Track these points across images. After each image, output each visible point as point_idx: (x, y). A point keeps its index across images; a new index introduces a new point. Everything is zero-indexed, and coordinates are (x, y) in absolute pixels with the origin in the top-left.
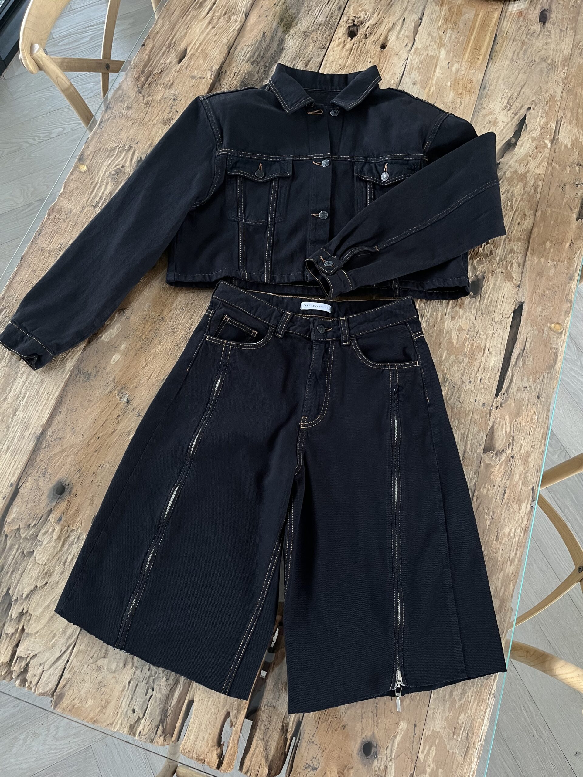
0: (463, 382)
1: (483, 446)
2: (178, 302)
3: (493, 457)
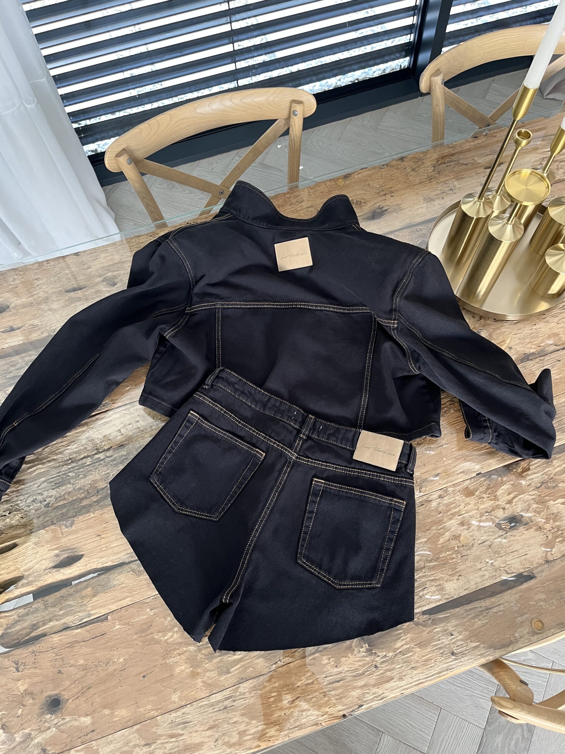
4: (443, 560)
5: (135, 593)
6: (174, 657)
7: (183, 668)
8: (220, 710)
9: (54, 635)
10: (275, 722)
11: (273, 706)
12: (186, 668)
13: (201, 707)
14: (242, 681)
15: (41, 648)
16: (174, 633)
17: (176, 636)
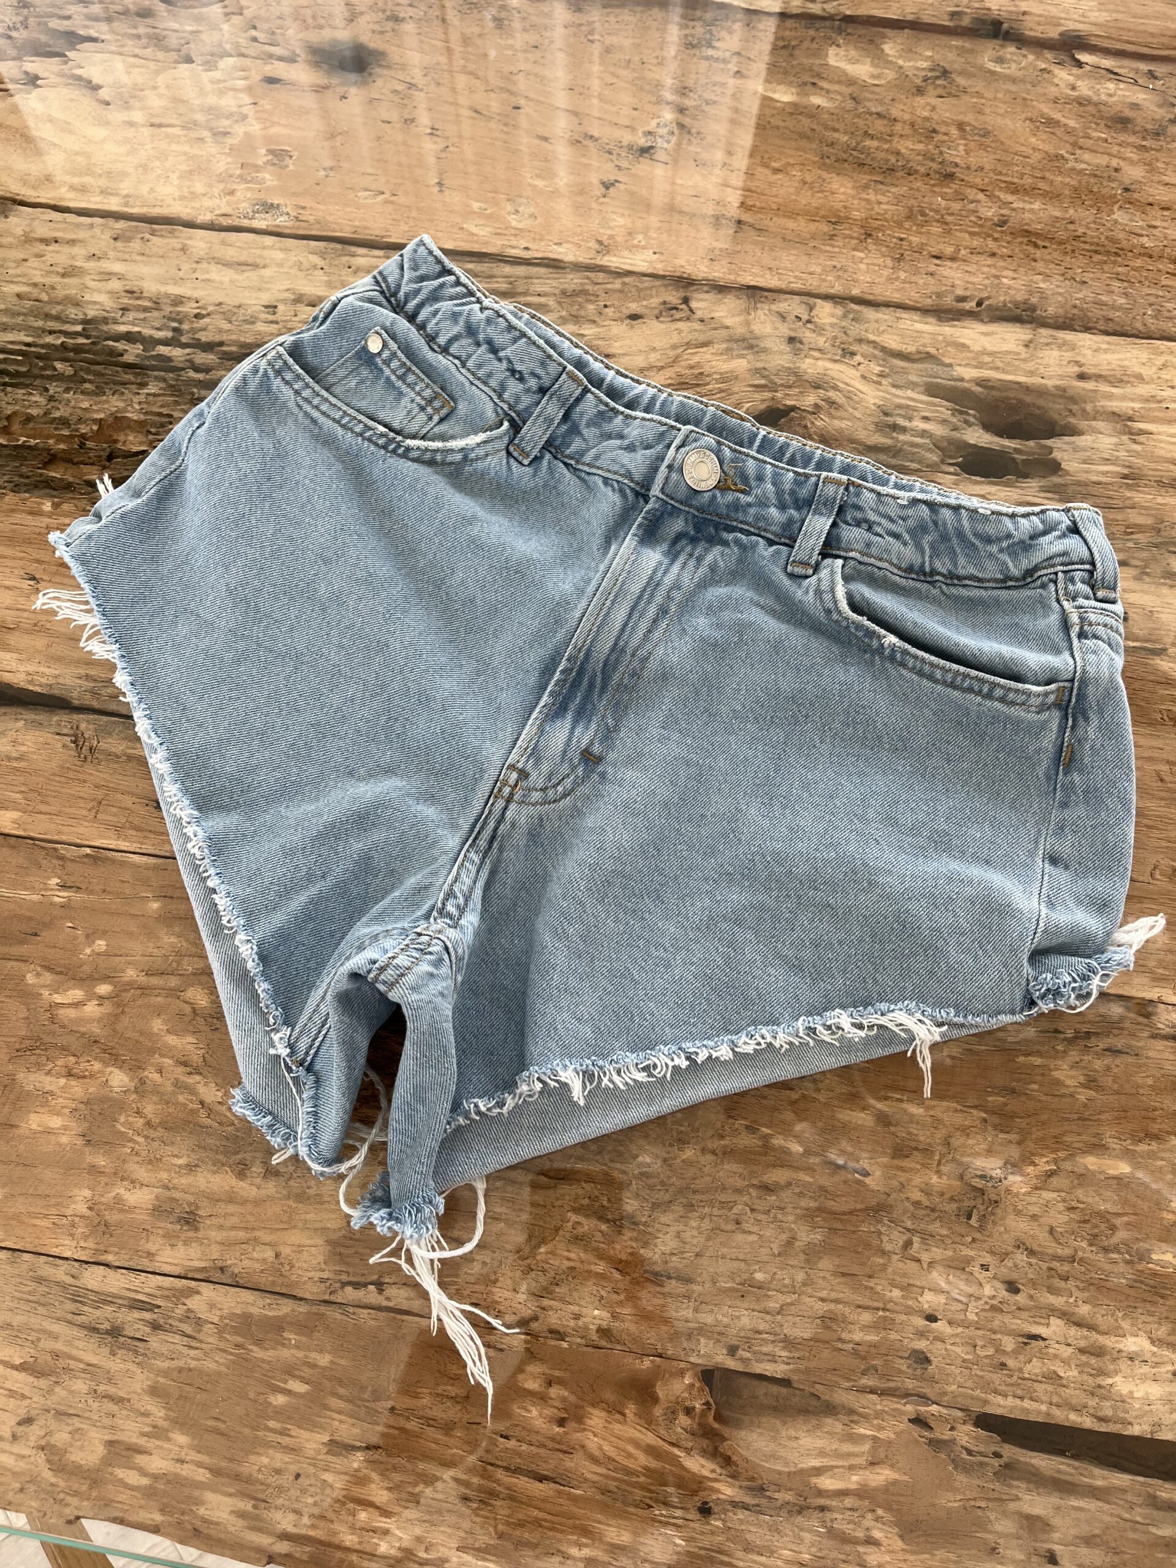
0: (1004, 1256)
1: (731, 1364)
2: (1021, 205)
3: (689, 1411)
4: (1155, 1274)
5: (44, 808)
6: (48, 1073)
7: (56, 1122)
8: (95, 1330)
10: (249, 1480)
11: (272, 1424)
12: (65, 1128)
13: (40, 1280)
14: (217, 1276)
16: (91, 995)
17: (92, 1009)
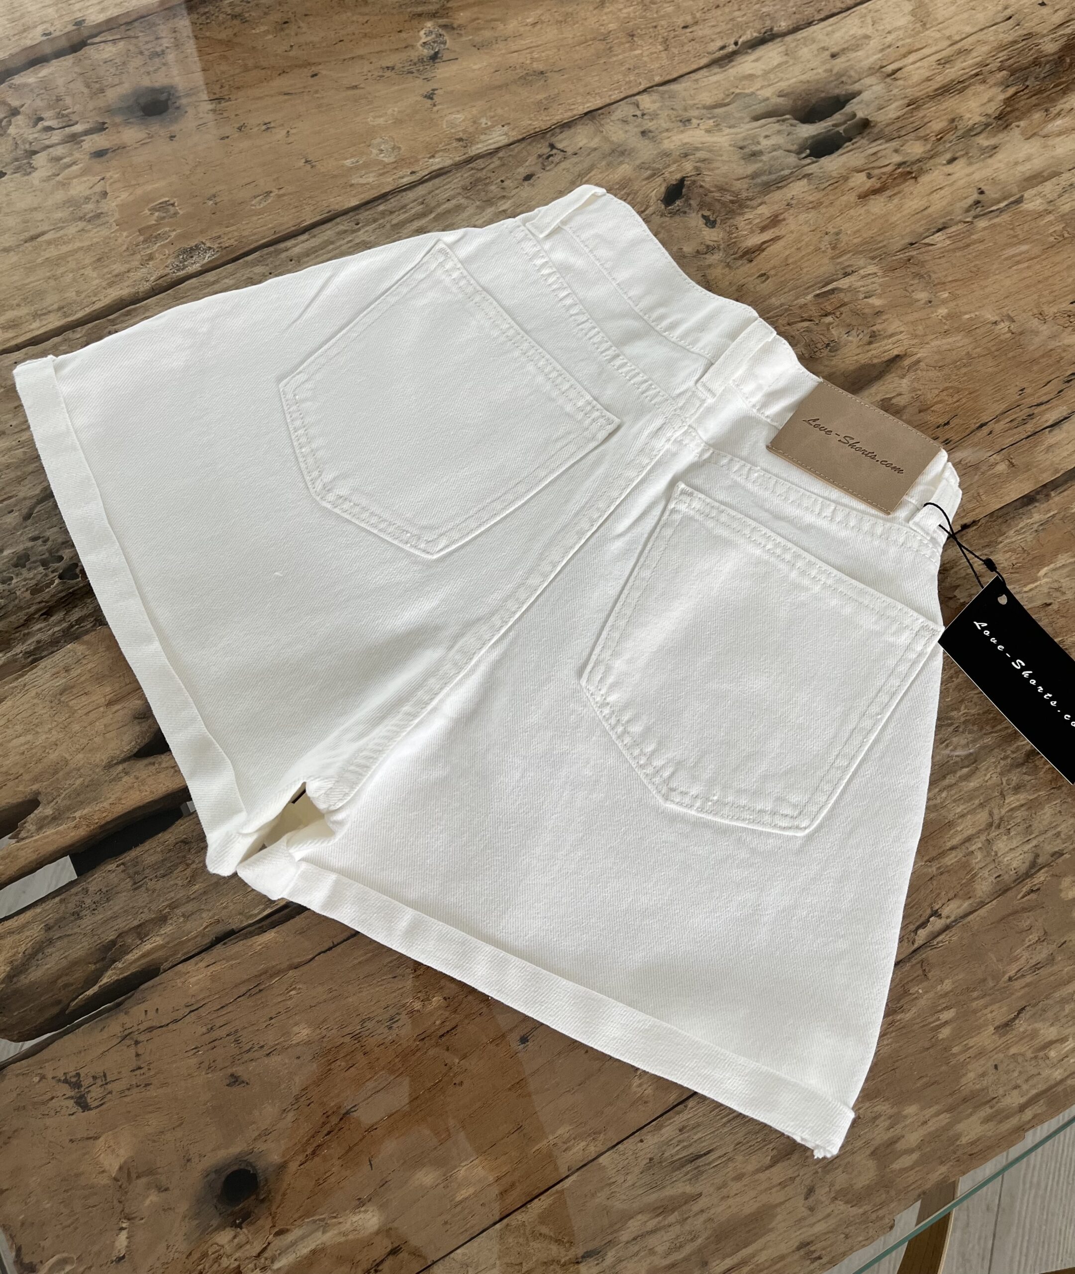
9: (189, 966)
10: (973, 1095)
11: (955, 1050)
15: (151, 1014)
